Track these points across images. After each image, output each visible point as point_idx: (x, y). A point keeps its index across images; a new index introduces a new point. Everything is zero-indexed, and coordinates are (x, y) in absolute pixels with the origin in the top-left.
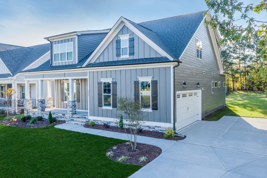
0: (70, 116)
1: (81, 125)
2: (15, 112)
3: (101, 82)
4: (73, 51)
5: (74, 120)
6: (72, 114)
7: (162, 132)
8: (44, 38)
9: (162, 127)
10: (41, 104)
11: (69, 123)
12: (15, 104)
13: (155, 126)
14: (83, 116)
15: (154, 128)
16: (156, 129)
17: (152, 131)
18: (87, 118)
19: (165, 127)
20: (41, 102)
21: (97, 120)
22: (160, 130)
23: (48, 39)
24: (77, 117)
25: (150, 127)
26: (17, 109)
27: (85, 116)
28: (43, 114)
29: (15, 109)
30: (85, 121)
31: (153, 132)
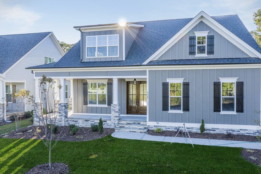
0: (116, 123)
1: (141, 132)
2: (4, 119)
3: (167, 83)
4: (118, 45)
5: (124, 127)
6: (117, 120)
7: (249, 134)
8: (74, 27)
9: (250, 130)
10: (64, 109)
11: (121, 131)
12: (4, 110)
13: (240, 130)
14: (135, 122)
15: (239, 132)
16: (242, 132)
17: (236, 134)
18: (141, 124)
19: (253, 130)
20: (65, 106)
21: (161, 126)
22: (247, 133)
23: (79, 28)
24: (126, 123)
25: (234, 131)
26: (7, 115)
27: (139, 122)
28: (69, 122)
29: (4, 116)
30: (143, 128)
31: (238, 135)
